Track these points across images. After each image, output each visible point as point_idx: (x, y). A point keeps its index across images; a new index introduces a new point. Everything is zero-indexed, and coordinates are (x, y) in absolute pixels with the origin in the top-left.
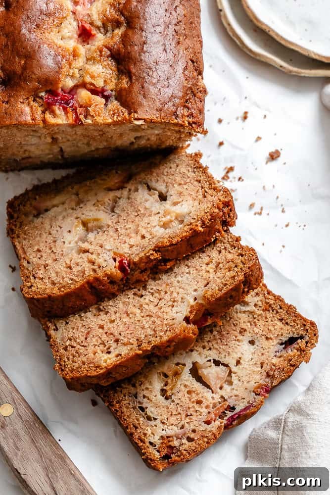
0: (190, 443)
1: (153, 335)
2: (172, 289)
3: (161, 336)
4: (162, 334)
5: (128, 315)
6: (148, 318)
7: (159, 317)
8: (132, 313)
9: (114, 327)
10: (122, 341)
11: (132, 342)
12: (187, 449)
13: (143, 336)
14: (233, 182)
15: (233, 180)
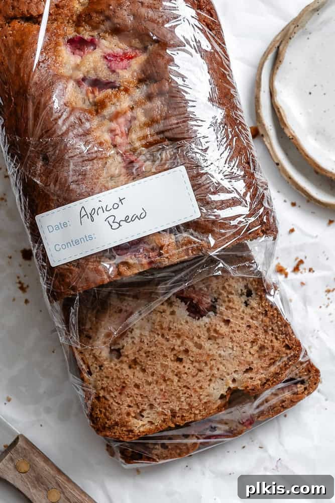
0: (163, 450)
1: (187, 411)
2: (213, 362)
3: (195, 414)
4: (197, 412)
5: (165, 381)
6: (185, 390)
7: (196, 391)
8: (169, 379)
9: (149, 391)
10: (156, 409)
11: (166, 413)
12: (159, 454)
13: (177, 409)
14: (303, 272)
15: (304, 271)
